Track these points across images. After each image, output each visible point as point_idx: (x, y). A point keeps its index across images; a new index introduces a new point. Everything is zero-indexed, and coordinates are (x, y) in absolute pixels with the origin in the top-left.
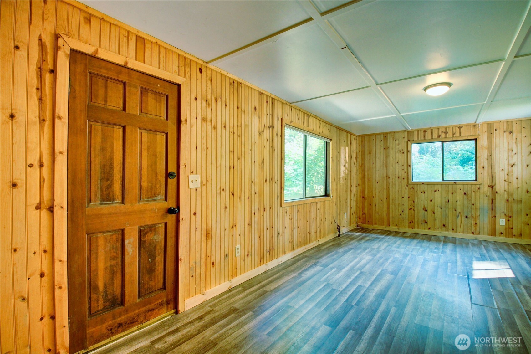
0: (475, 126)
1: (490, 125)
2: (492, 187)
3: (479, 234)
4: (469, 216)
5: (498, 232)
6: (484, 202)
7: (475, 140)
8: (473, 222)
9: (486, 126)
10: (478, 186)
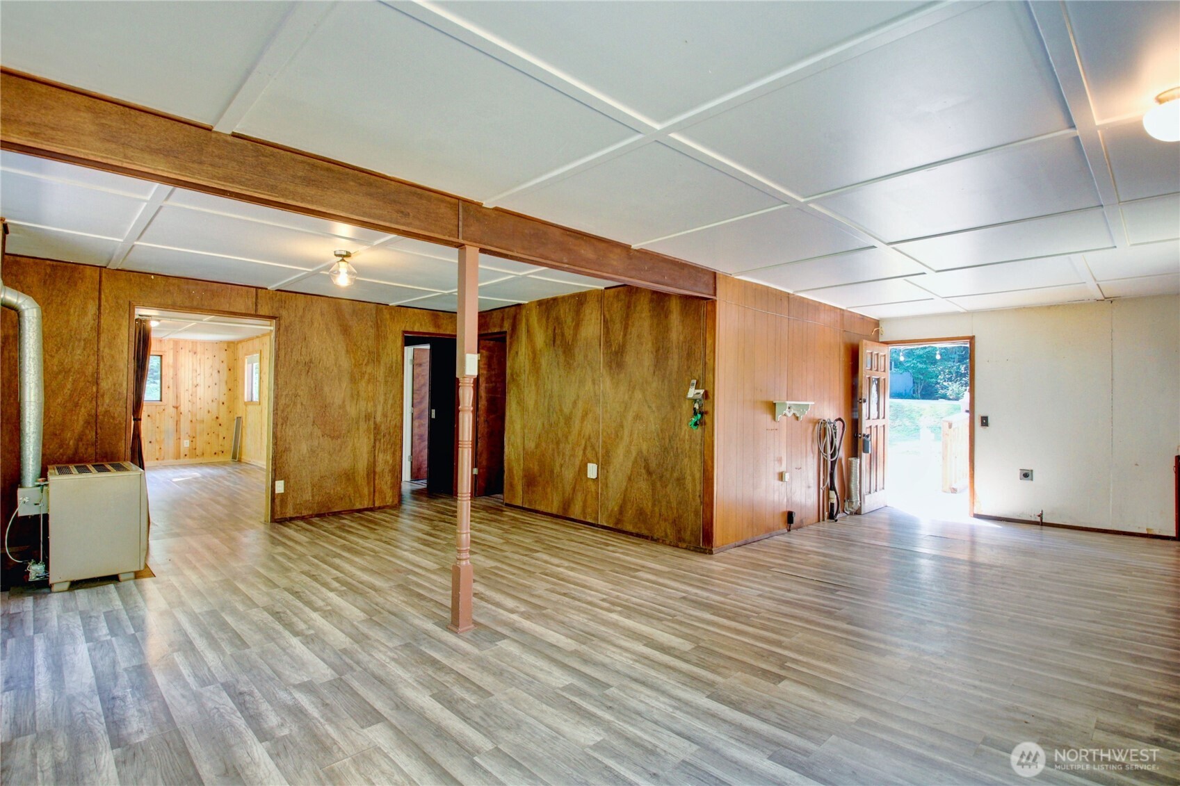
0: (161, 341)
1: (176, 342)
2: (177, 408)
3: (164, 459)
4: (153, 441)
5: (182, 455)
6: (169, 425)
7: (161, 356)
8: (158, 447)
9: (172, 342)
10: (163, 407)
